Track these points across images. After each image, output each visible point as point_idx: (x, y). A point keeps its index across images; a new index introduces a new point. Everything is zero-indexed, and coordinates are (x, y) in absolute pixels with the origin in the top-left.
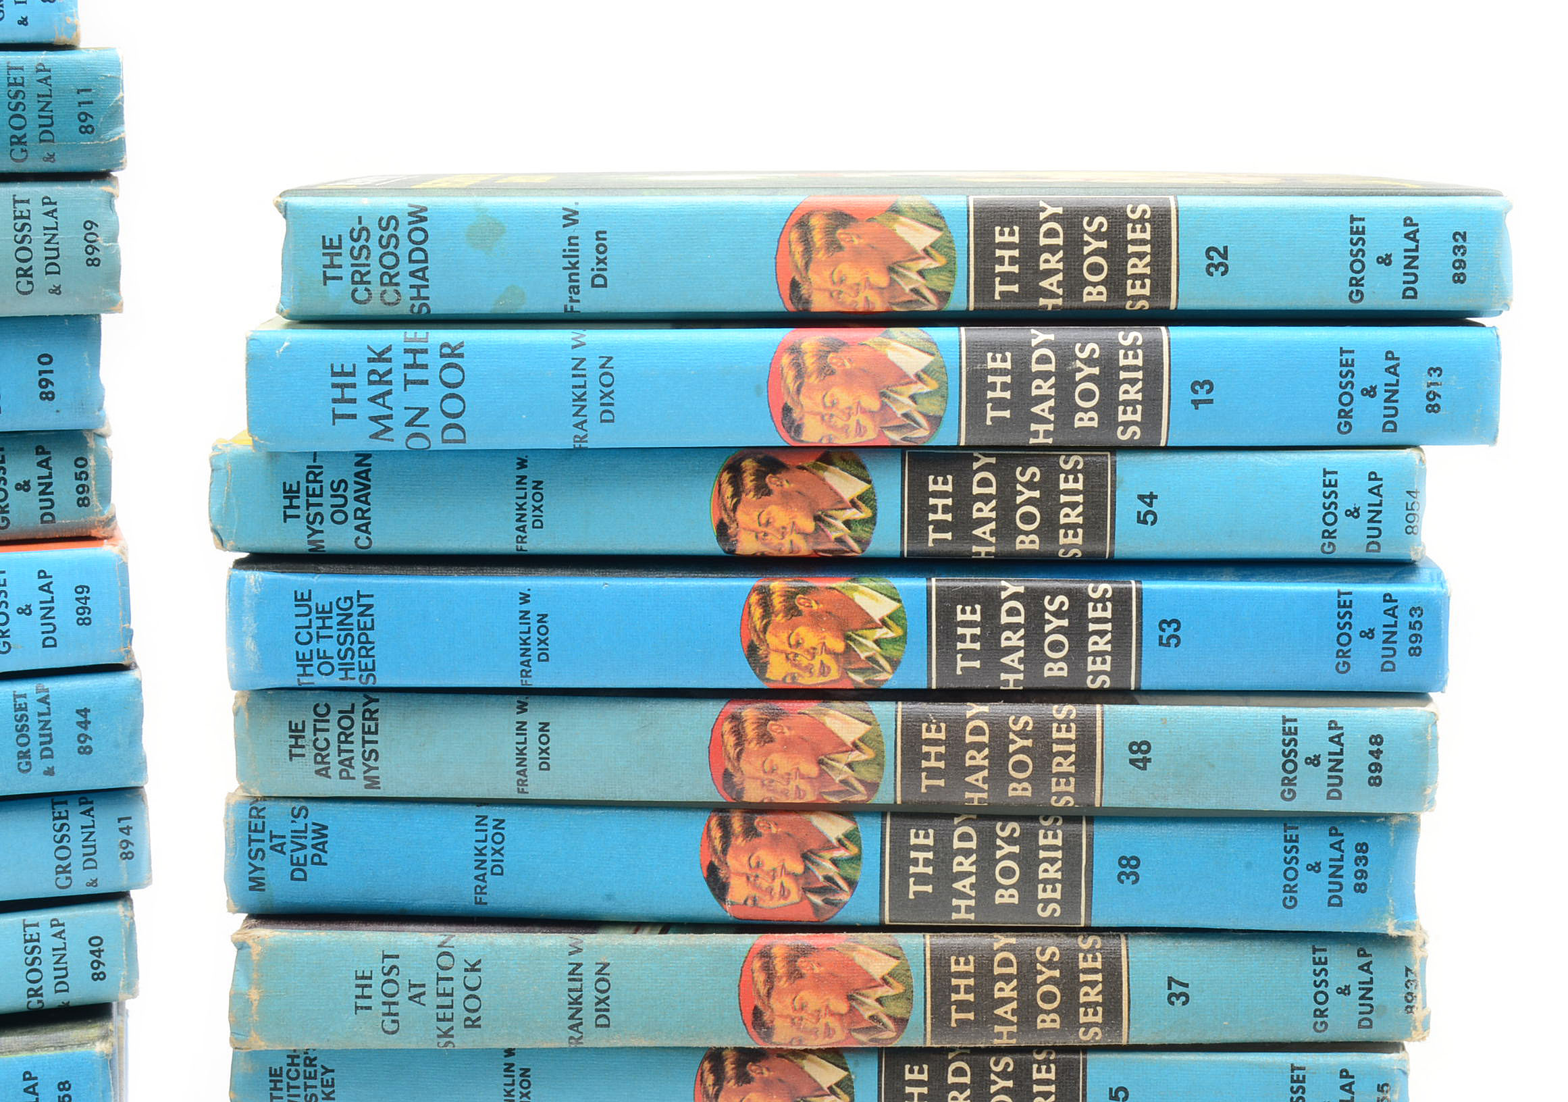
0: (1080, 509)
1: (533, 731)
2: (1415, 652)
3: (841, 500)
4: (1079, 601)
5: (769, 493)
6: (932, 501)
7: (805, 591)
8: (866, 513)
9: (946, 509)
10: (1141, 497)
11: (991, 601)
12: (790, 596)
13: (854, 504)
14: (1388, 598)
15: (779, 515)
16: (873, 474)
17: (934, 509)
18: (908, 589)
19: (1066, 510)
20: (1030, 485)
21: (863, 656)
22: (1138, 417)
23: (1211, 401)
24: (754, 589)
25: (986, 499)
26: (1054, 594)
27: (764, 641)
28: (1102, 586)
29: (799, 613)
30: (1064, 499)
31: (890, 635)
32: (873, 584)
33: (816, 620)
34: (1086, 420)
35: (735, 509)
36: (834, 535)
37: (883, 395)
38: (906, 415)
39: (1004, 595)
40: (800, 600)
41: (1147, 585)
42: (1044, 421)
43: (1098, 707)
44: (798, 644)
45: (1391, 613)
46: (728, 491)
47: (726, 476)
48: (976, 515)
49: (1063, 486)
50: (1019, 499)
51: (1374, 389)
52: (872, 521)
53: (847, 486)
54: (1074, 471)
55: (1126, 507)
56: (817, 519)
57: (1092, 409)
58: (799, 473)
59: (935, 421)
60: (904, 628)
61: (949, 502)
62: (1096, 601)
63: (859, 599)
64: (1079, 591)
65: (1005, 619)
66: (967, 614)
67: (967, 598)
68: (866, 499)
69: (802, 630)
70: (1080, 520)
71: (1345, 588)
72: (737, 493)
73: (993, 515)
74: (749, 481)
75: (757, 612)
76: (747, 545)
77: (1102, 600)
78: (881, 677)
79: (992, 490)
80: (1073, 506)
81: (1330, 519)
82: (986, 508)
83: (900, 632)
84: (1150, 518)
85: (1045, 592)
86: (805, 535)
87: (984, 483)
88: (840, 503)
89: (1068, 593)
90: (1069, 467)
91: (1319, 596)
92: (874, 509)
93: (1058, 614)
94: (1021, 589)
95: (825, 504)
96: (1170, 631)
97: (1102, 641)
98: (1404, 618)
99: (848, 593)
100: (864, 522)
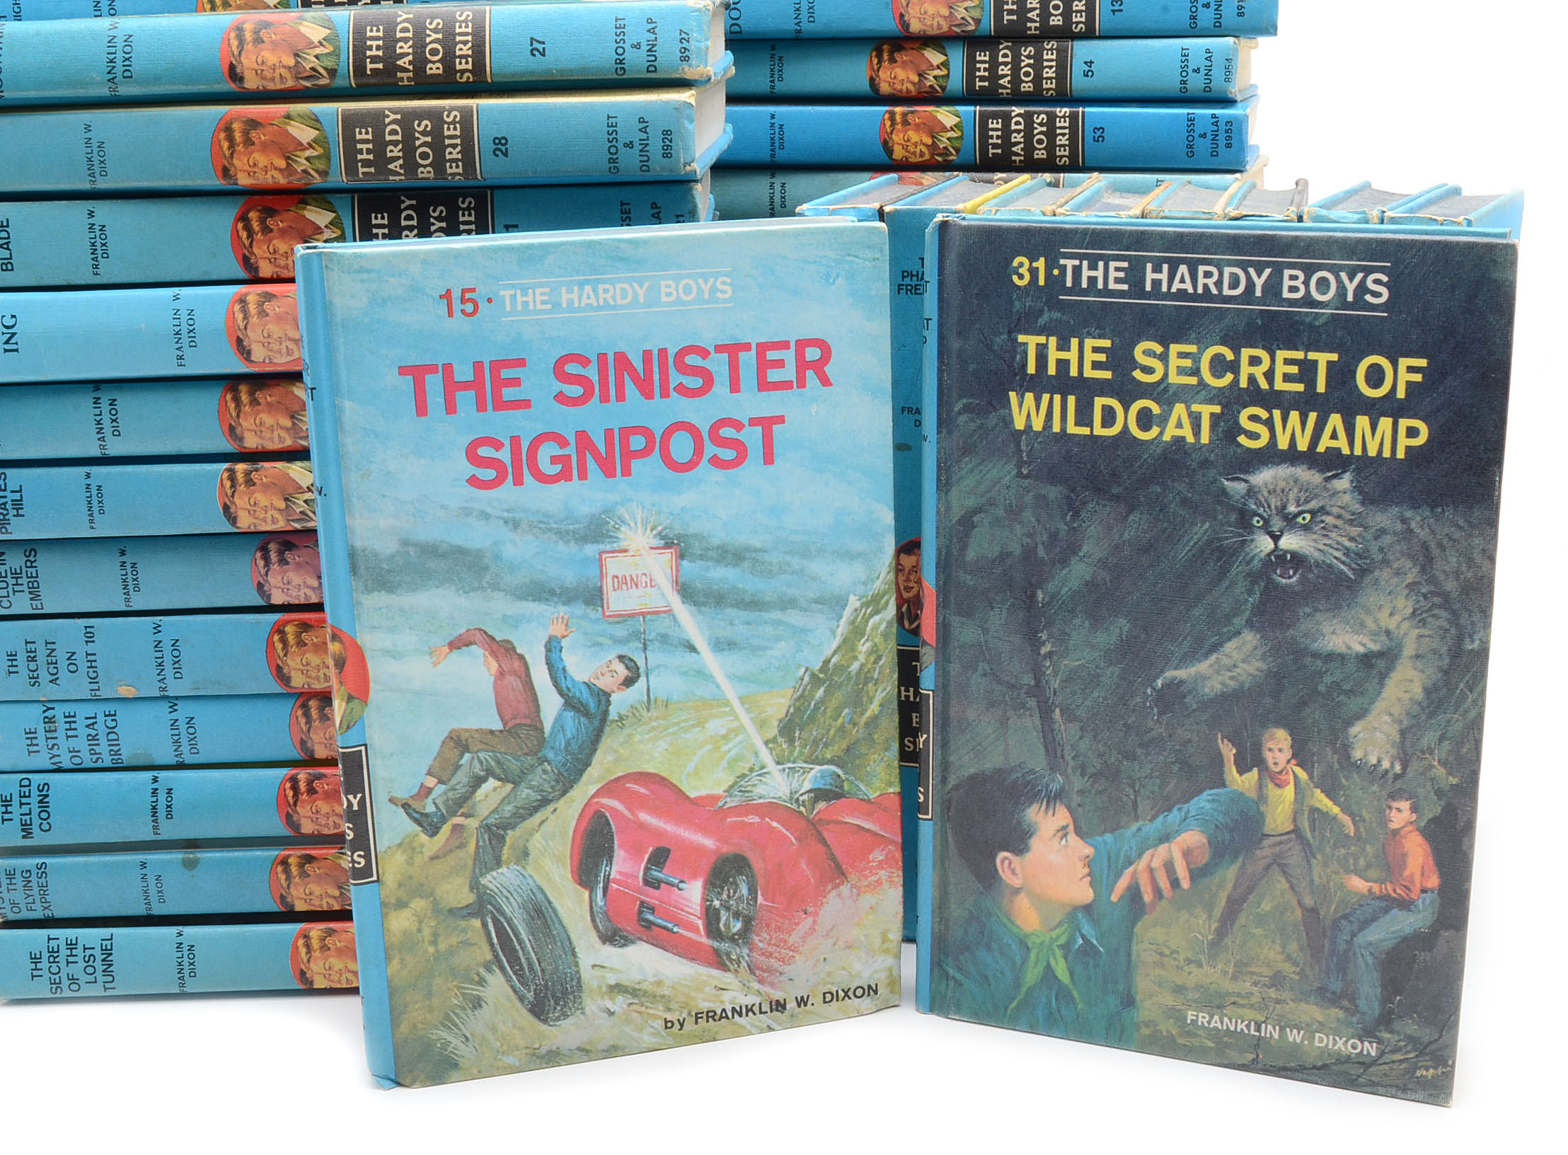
0: (1054, 69)
1: (778, 187)
2: (1229, 146)
3: (932, 65)
4: (1052, 117)
5: (896, 61)
6: (978, 65)
7: (912, 112)
8: (944, 72)
9: (985, 70)
10: (1086, 63)
11: (1007, 118)
12: (904, 115)
13: (938, 67)
14: (1214, 116)
15: (901, 73)
16: (948, 51)
17: (979, 70)
18: (966, 112)
19: (1047, 70)
20: (1028, 57)
21: (941, 146)
22: (1083, 19)
23: (1121, 10)
24: (887, 112)
25: (1006, 64)
26: (1039, 114)
27: (891, 138)
28: (1065, 110)
29: (909, 124)
30: (1045, 64)
31: (955, 135)
32: (947, 108)
33: (918, 128)
34: (1056, 21)
35: (878, 70)
36: (928, 84)
37: (951, 7)
38: (963, 18)
39: (1013, 114)
40: (910, 117)
41: (1087, 110)
42: (1034, 21)
43: (1062, 175)
44: (908, 140)
45: (1215, 124)
46: (875, 61)
47: (874, 53)
48: (1000, 73)
49: (1045, 57)
50: (1023, 64)
51: (1209, 4)
52: (947, 76)
53: (935, 57)
54: (1051, 49)
55: (1078, 68)
56: (920, 75)
57: (1059, 15)
58: (910, 52)
59: (978, 21)
60: (962, 131)
61: (987, 66)
62: (1061, 117)
63: (939, 116)
64: (1052, 112)
65: (1013, 127)
66: (995, 124)
67: (994, 116)
68: (945, 64)
69: (910, 133)
70: (1054, 75)
71: (1191, 111)
72: (880, 62)
73: (1009, 72)
74: (886, 56)
75: (888, 123)
76: (885, 88)
77: (1064, 117)
78: (951, 158)
79: (1009, 60)
80: (1050, 67)
81: (1184, 74)
82: (1006, 69)
83: (960, 134)
84: (1090, 74)
85: (1035, 113)
86: (914, 84)
87: (1005, 56)
88: (932, 67)
89: (1046, 113)
90: (1049, 47)
91: (1178, 115)
92: (949, 70)
93: (1041, 124)
94: (1022, 111)
95: (924, 67)
96: (1099, 134)
97: (1064, 139)
98: (1222, 127)
99: (934, 113)
100: (943, 76)
